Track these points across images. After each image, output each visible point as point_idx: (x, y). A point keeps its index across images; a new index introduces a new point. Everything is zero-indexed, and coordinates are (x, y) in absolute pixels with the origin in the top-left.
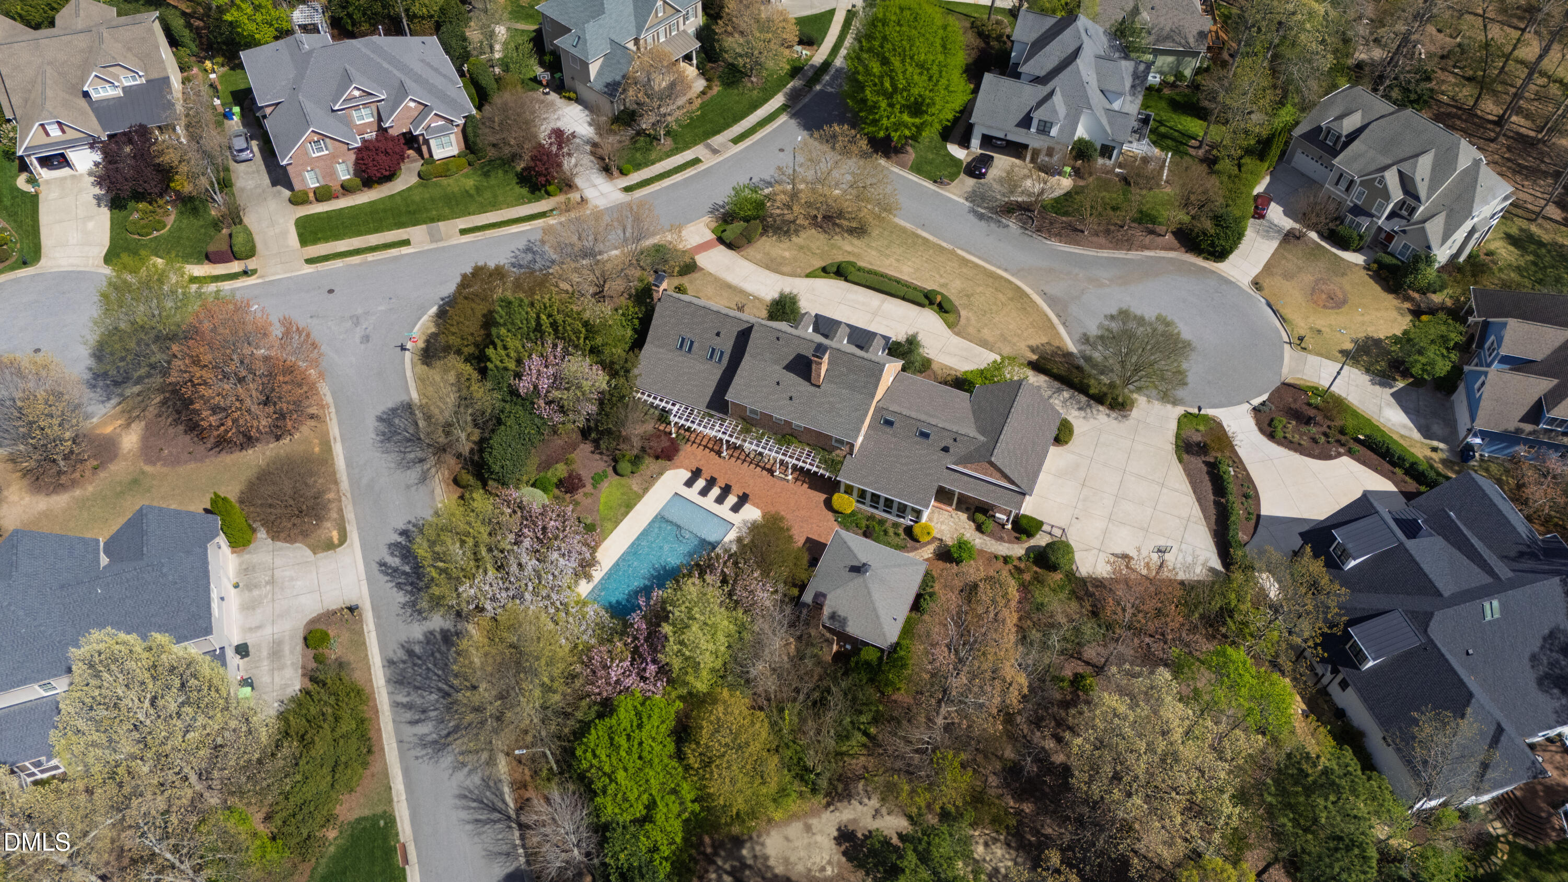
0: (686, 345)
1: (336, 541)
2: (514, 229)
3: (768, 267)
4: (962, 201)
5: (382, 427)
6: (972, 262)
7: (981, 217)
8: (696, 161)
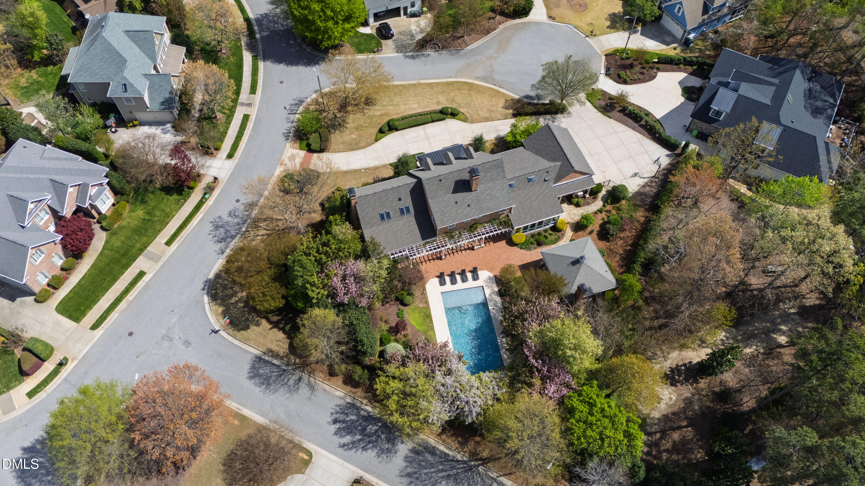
0: (385, 217)
1: (306, 457)
2: (195, 221)
3: (353, 150)
4: (396, 54)
5: (257, 380)
6: (434, 83)
7: (413, 57)
8: (246, 118)
